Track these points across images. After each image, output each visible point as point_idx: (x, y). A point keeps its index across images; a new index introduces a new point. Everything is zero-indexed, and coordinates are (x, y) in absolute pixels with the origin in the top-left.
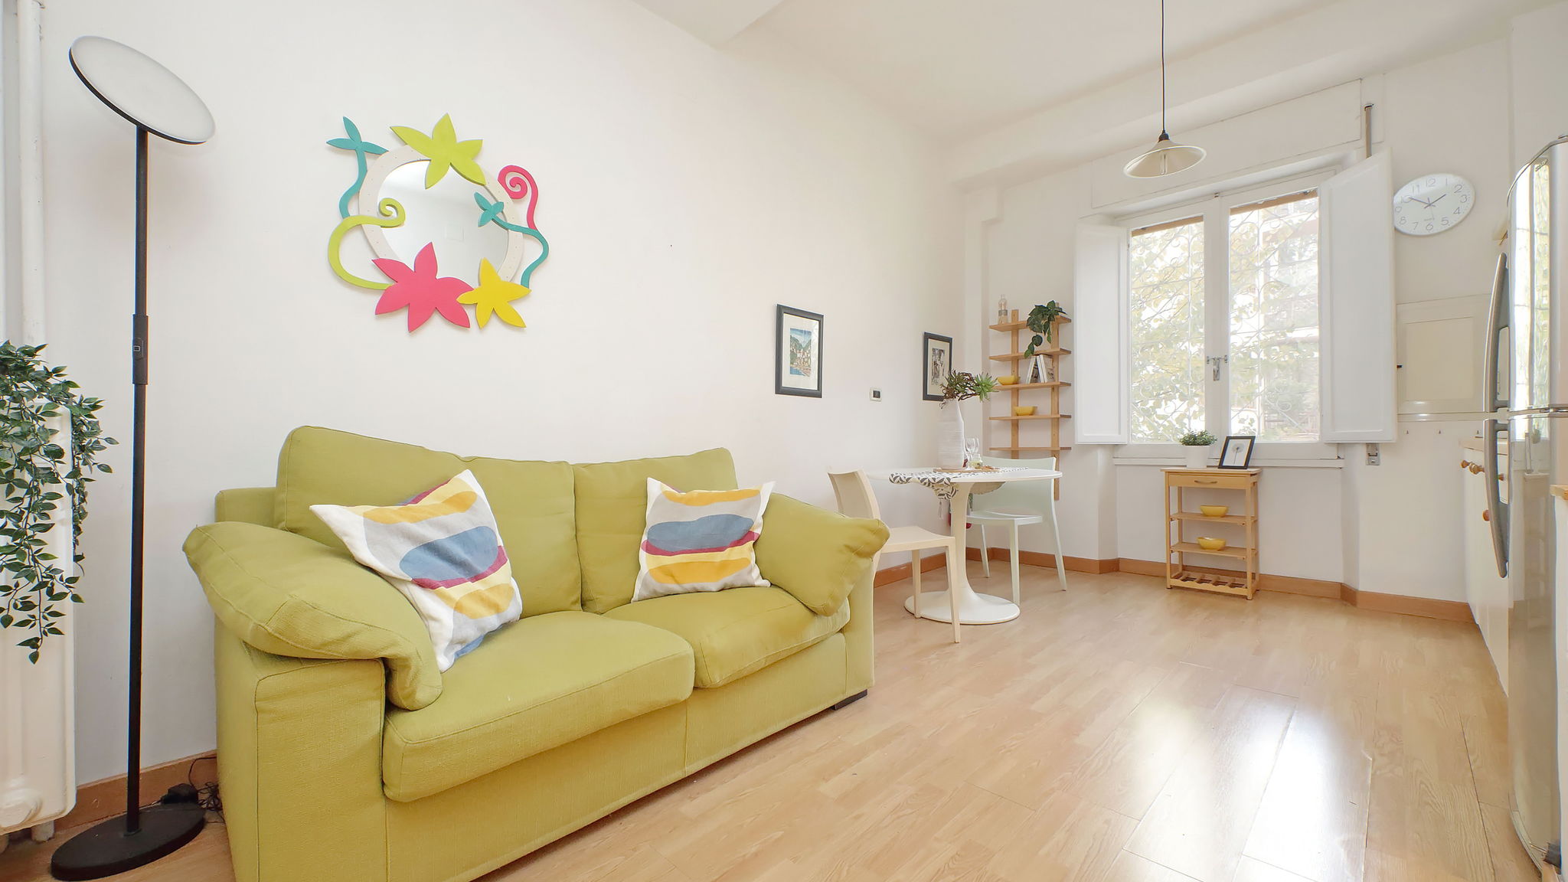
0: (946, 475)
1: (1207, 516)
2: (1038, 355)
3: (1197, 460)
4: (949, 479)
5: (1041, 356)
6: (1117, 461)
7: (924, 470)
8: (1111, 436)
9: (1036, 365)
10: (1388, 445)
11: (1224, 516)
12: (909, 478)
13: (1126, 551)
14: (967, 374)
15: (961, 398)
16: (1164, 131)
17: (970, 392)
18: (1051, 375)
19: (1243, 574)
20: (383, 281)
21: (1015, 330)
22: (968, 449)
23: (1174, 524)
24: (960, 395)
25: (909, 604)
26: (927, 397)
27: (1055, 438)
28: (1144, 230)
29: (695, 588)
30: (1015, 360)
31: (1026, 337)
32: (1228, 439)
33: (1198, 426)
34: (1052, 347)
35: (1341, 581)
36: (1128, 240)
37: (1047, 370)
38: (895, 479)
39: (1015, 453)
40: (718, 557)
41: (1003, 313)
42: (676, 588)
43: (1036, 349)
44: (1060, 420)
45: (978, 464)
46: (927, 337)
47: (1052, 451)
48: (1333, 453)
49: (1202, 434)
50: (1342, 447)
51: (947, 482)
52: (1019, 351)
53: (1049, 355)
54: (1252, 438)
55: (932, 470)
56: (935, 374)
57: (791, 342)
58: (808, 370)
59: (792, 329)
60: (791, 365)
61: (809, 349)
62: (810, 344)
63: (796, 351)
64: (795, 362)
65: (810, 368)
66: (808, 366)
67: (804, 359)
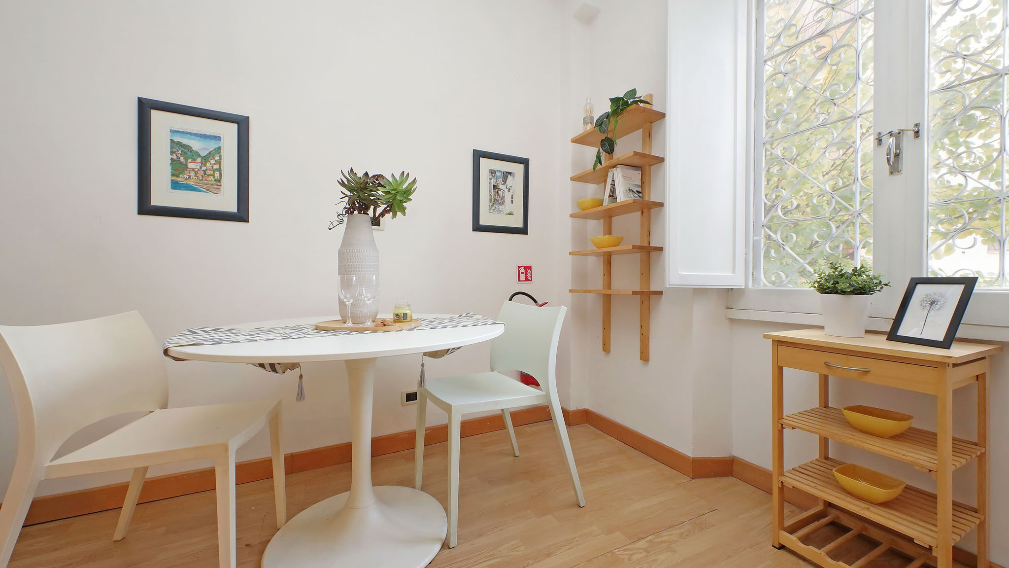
2: (616, 166)
3: (847, 321)
5: (619, 168)
6: (729, 315)
8: (720, 277)
9: (613, 181)
26: (479, 228)
27: (645, 279)
30: (606, 180)
32: (916, 282)
37: (627, 187)
39: (606, 297)
41: (587, 120)
44: (650, 253)
46: (479, 155)
53: (635, 167)
56: (496, 199)
57: (172, 147)
58: (216, 186)
59: (176, 132)
60: (174, 178)
61: (217, 158)
62: (220, 153)
63: (186, 160)
64: (183, 173)
65: (219, 184)
66: (215, 180)
67: (205, 171)
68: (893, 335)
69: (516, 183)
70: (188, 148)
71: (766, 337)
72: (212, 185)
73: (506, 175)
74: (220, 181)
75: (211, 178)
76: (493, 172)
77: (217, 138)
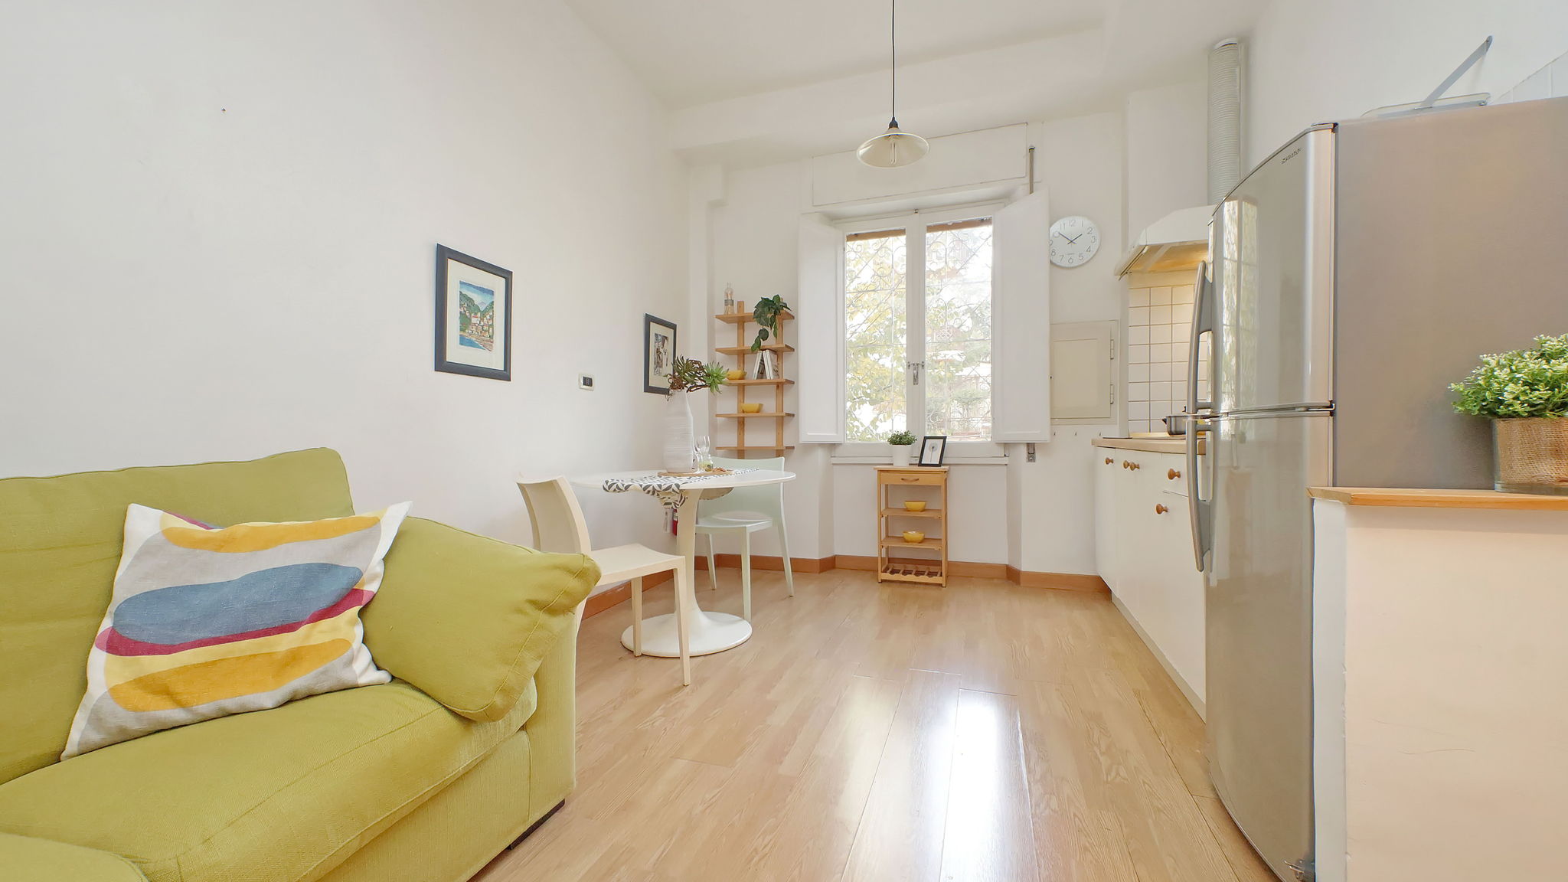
0: (673, 481)
1: (909, 511)
2: (765, 350)
3: (902, 458)
4: (678, 486)
5: (768, 351)
6: (834, 461)
7: (647, 474)
8: (829, 435)
9: (762, 360)
10: (1044, 444)
11: (924, 510)
12: (629, 486)
13: (843, 548)
14: (696, 362)
15: (689, 390)
16: (894, 118)
17: (699, 383)
18: (776, 372)
19: (939, 563)
21: (741, 322)
22: (698, 449)
23: (883, 520)
24: (689, 385)
25: (627, 638)
26: (649, 389)
27: (780, 438)
28: (857, 237)
29: (221, 709)
30: (741, 355)
31: (752, 331)
32: (926, 438)
33: (900, 426)
34: (777, 343)
35: (1007, 563)
36: (844, 244)
37: (772, 365)
38: (610, 487)
39: (741, 453)
40: (284, 643)
41: (729, 302)
42: (178, 715)
43: (763, 343)
44: (783, 420)
45: (708, 466)
46: (649, 319)
47: (777, 450)
48: (1001, 452)
49: (906, 434)
50: (1006, 445)
51: (676, 489)
52: (745, 345)
53: (774, 351)
54: (944, 438)
55: (655, 474)
56: (658, 363)
57: (461, 300)
58: (490, 343)
59: (464, 284)
60: (462, 333)
61: (491, 313)
62: (494, 307)
63: (470, 314)
64: (468, 328)
65: (492, 340)
66: (490, 336)
67: (482, 327)
68: (920, 464)
69: (669, 346)
70: (470, 300)
71: (875, 469)
72: (487, 341)
74: (493, 337)
75: (487, 334)
76: (656, 335)
77: (492, 293)
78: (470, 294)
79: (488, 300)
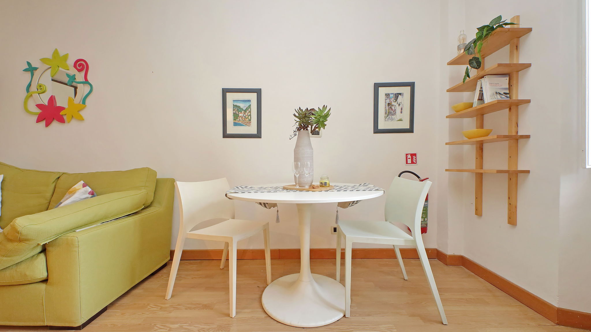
2: (483, 77)
5: (487, 77)
9: (481, 87)
20: (39, 111)
26: (377, 131)
27: (513, 161)
37: (496, 89)
39: (479, 176)
41: (460, 47)
44: (517, 142)
46: (378, 86)
53: (503, 75)
56: (390, 112)
57: (233, 108)
58: (249, 123)
59: (235, 101)
60: (235, 121)
61: (249, 110)
62: (250, 107)
63: (238, 112)
64: (237, 119)
65: (250, 122)
66: (249, 120)
67: (245, 117)
69: (405, 100)
70: (239, 107)
72: (248, 122)
73: (397, 96)
74: (250, 120)
75: (247, 119)
76: (387, 95)
77: (249, 101)
78: (238, 104)
79: (247, 104)
